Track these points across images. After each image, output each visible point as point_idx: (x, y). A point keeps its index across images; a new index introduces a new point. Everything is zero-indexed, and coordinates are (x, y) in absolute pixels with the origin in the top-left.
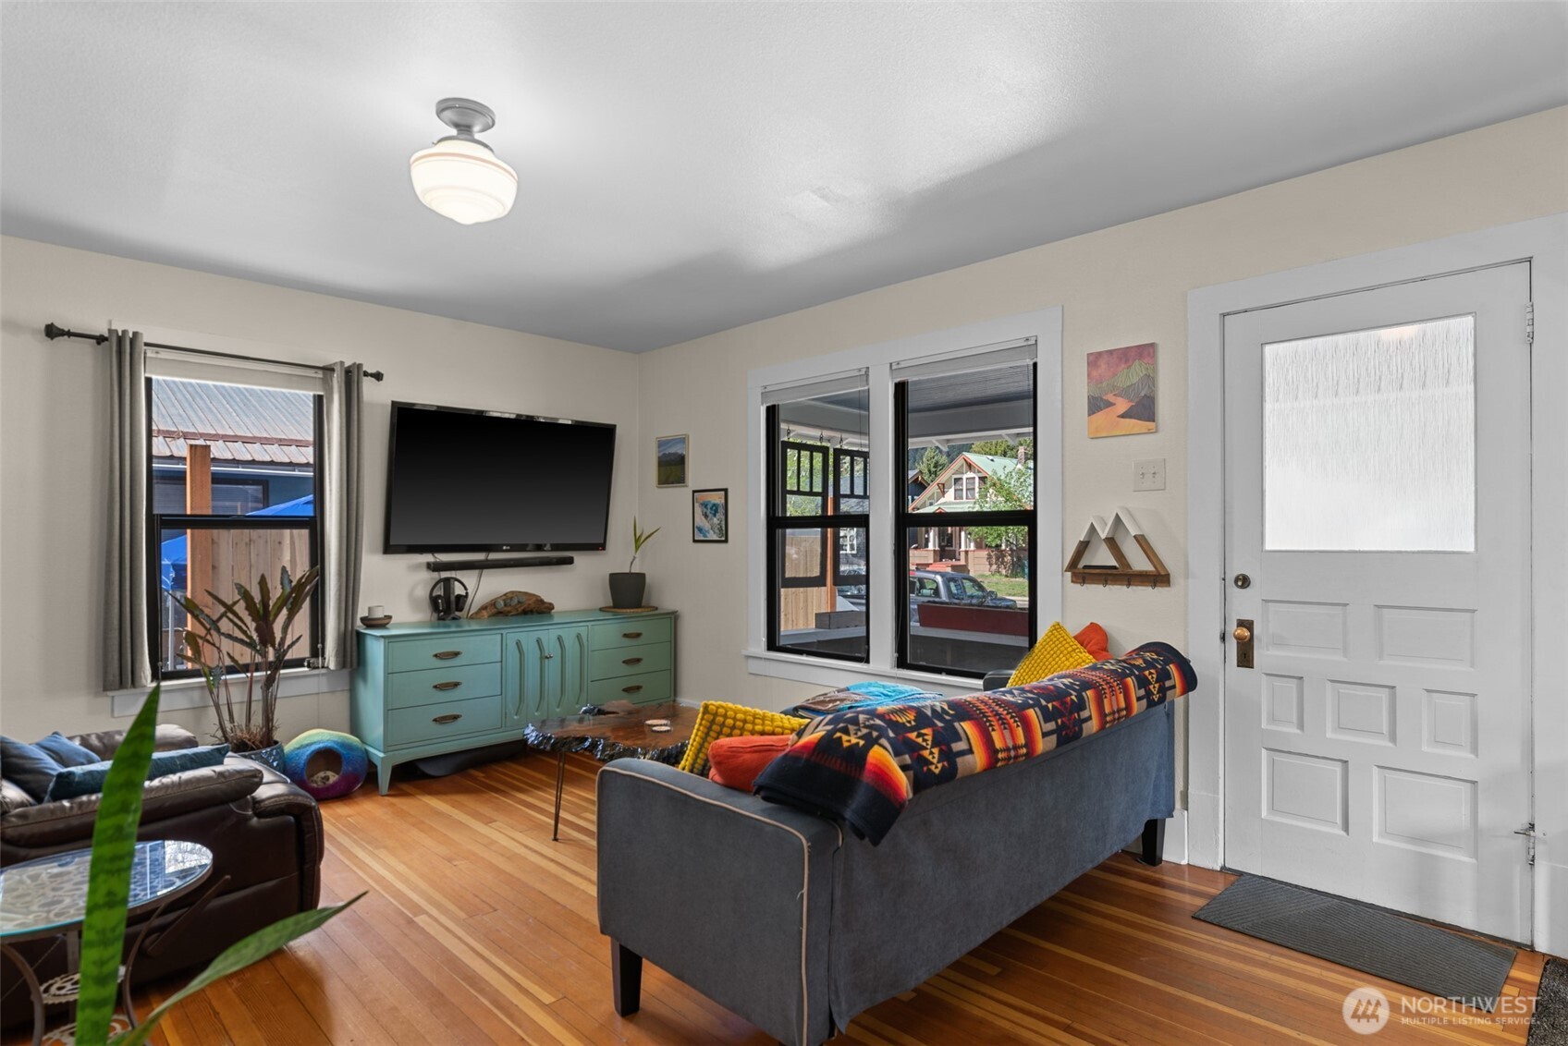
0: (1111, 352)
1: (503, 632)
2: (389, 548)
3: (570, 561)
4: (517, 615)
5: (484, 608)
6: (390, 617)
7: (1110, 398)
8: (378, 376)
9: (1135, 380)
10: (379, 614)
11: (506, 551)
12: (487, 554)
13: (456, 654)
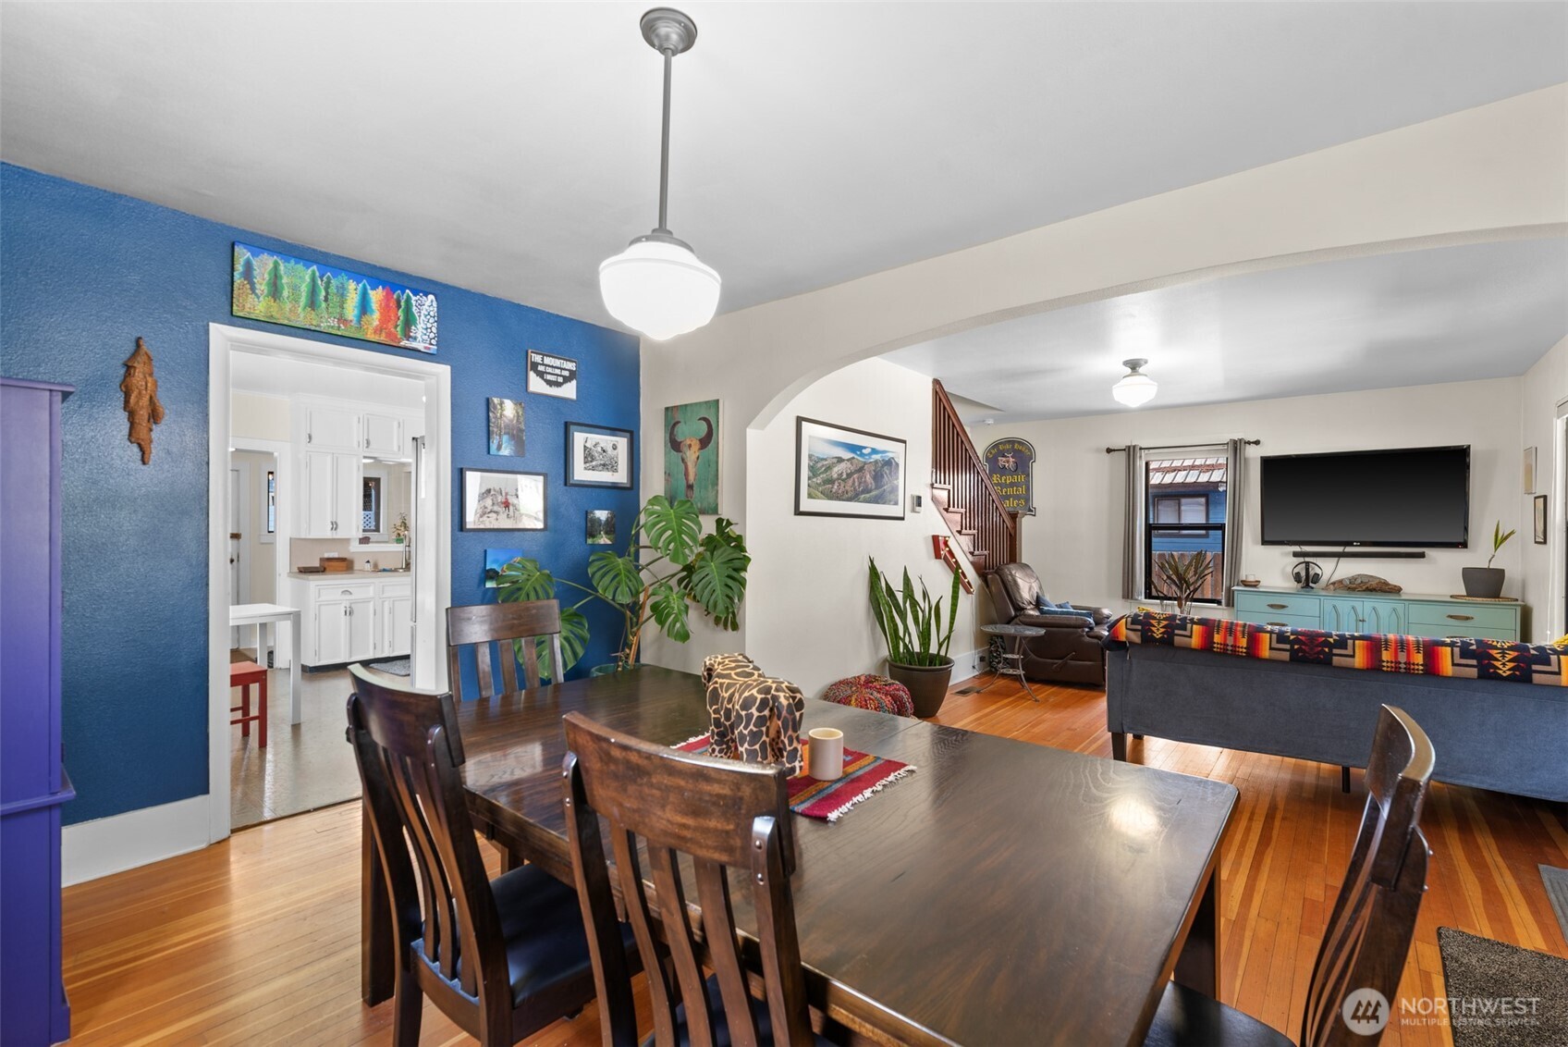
1: (1322, 598)
2: (1264, 542)
3: (1422, 555)
4: (1364, 591)
5: (1334, 583)
6: (1259, 582)
8: (1257, 443)
10: (1251, 579)
11: (1356, 546)
12: (1343, 546)
13: (1283, 607)
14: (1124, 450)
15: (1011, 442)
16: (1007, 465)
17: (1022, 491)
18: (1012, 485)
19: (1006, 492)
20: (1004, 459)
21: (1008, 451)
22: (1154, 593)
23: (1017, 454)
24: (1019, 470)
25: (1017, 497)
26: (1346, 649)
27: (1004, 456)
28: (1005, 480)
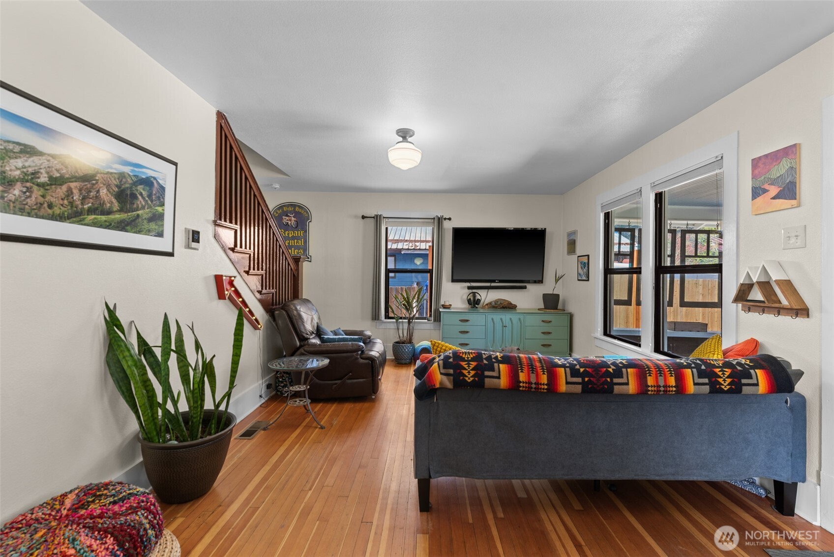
0: (766, 156)
1: (486, 314)
2: (453, 281)
3: (525, 288)
4: (501, 308)
5: (487, 305)
6: (451, 305)
7: (766, 187)
8: (450, 219)
9: (783, 171)
10: (447, 304)
11: (497, 282)
12: (491, 284)
13: (467, 321)
14: (374, 217)
15: (293, 205)
16: (289, 222)
17: (301, 243)
18: (293, 238)
19: (289, 243)
20: (287, 218)
21: (291, 212)
22: (391, 315)
23: (297, 215)
24: (299, 227)
25: (298, 248)
26: (622, 377)
27: (287, 216)
28: (288, 234)
